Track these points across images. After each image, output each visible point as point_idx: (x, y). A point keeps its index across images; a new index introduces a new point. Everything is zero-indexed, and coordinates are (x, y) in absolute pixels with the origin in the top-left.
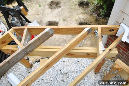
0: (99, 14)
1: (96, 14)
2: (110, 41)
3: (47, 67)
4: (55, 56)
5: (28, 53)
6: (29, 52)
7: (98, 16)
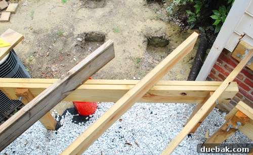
0: (185, 20)
1: (178, 20)
2: (215, 70)
3: (112, 119)
4: (129, 98)
5: (66, 94)
6: (69, 93)
7: (183, 24)
